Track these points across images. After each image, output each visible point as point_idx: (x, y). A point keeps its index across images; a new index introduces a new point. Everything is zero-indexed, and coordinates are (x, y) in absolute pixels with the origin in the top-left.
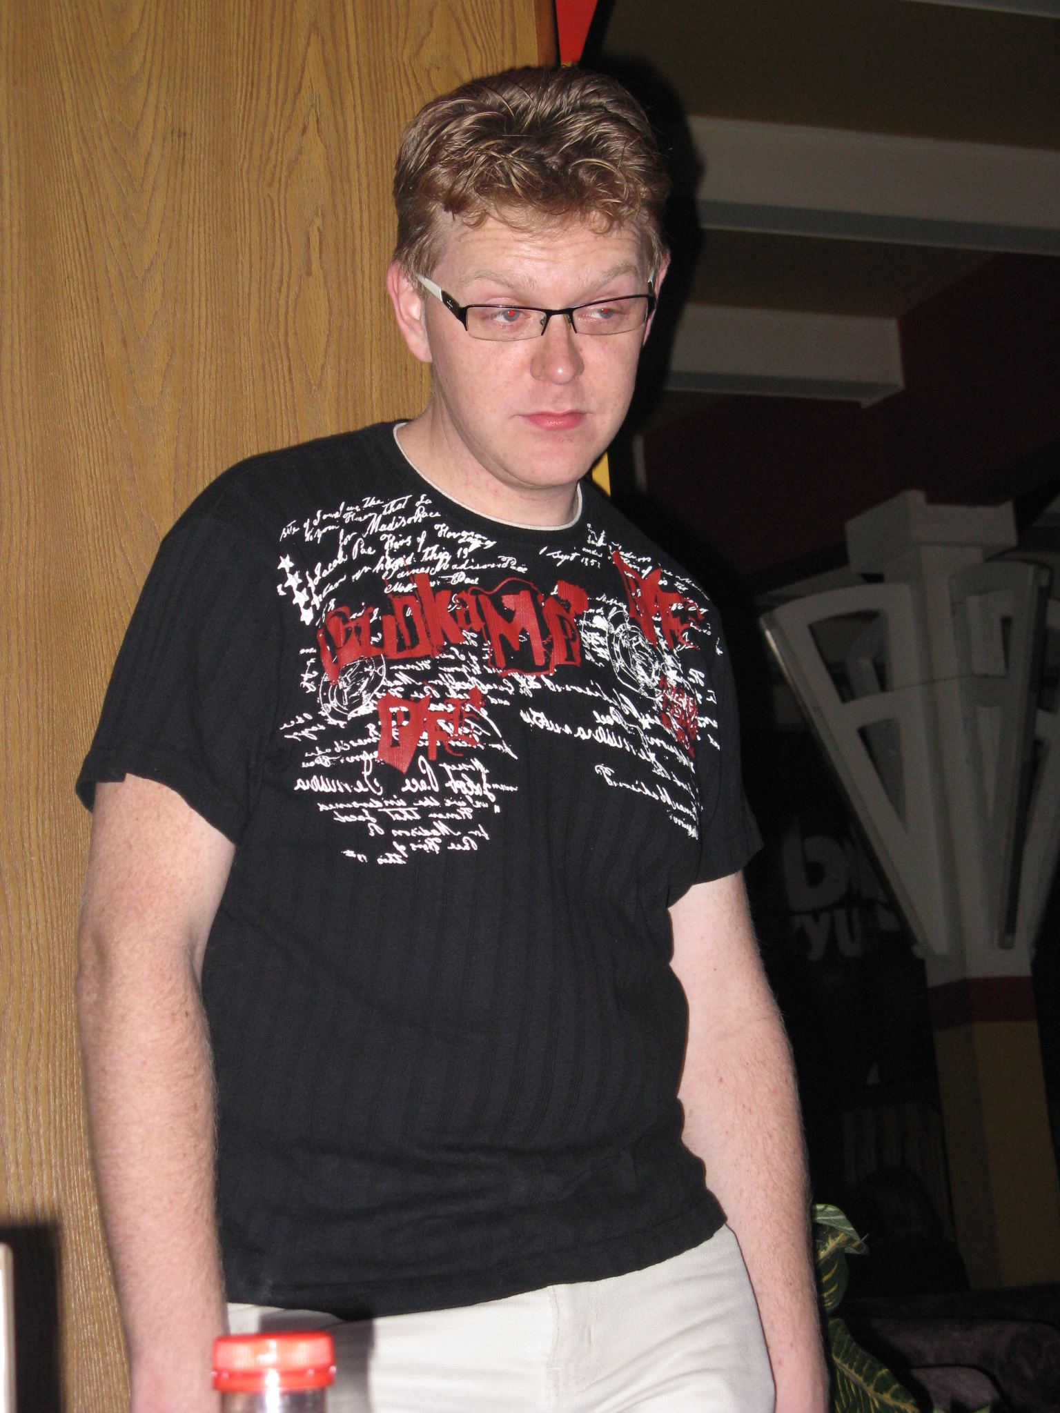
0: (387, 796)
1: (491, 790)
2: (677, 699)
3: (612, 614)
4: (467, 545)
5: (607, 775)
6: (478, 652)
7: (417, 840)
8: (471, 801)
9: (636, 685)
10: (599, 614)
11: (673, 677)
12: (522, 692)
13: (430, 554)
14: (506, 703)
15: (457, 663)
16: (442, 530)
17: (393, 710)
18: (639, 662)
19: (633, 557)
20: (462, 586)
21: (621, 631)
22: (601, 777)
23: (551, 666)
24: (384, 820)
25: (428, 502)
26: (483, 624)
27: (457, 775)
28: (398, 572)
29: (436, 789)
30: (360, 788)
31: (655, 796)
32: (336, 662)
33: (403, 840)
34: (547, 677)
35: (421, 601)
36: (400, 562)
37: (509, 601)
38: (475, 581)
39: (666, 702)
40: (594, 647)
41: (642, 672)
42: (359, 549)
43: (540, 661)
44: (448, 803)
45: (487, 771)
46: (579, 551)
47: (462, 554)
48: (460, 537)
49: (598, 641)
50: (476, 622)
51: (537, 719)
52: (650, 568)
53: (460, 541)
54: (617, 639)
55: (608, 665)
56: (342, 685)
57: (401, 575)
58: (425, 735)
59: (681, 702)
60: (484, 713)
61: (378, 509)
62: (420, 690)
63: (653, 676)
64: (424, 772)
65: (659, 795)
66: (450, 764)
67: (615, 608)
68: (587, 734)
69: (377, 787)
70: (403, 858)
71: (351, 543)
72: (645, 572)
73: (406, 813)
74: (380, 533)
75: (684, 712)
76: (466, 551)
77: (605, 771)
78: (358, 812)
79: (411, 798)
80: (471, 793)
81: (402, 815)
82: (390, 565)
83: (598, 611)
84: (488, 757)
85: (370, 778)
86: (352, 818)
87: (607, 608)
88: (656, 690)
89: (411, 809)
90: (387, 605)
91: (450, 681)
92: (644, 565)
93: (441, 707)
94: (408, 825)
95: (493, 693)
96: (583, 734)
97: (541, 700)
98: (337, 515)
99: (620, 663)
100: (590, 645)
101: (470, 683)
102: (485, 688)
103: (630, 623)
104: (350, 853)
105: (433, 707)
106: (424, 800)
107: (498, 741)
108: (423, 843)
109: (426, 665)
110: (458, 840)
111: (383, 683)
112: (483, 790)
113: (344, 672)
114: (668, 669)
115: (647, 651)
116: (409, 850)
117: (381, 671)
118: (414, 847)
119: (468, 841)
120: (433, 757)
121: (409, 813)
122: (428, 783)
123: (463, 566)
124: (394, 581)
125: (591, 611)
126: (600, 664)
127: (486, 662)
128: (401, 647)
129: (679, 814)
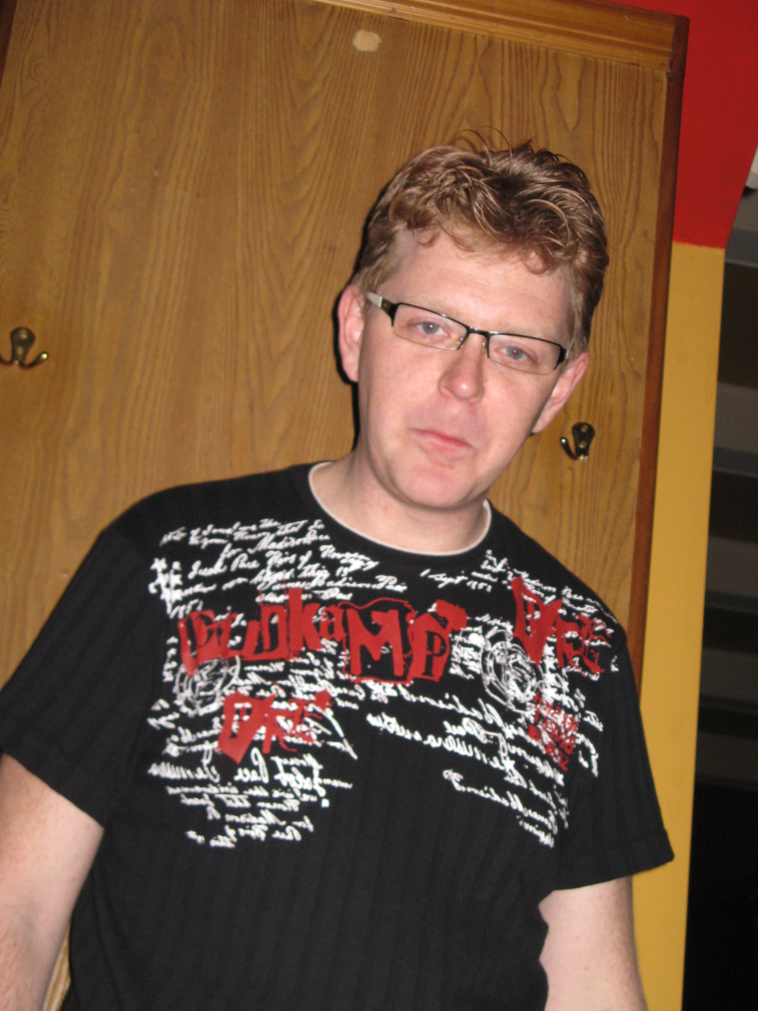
0: (223, 783)
1: (322, 785)
2: (552, 715)
3: (490, 634)
4: (348, 565)
5: (456, 781)
6: (335, 659)
7: (244, 826)
8: (298, 794)
9: (504, 698)
10: (477, 632)
11: (550, 695)
12: (373, 698)
13: (310, 571)
14: (355, 706)
15: (311, 667)
16: (328, 551)
17: (238, 706)
18: (512, 677)
19: (539, 584)
20: (333, 601)
21: (497, 648)
22: (449, 783)
23: (409, 677)
24: (220, 805)
25: (321, 526)
26: (346, 634)
27: (288, 769)
28: (275, 584)
29: (266, 780)
30: (200, 775)
31: (505, 802)
32: (195, 657)
33: (235, 826)
34: (404, 686)
35: (289, 611)
36: (280, 576)
37: (377, 617)
38: (348, 597)
39: (539, 716)
40: (465, 661)
41: (513, 686)
42: (239, 563)
43: (398, 671)
44: (276, 794)
45: (321, 767)
46: (468, 574)
47: (342, 573)
48: (343, 558)
49: (471, 655)
50: (340, 633)
51: (390, 724)
52: (553, 597)
53: (343, 561)
54: (492, 656)
55: (478, 678)
56: (197, 678)
57: (277, 587)
58: (263, 730)
59: (556, 718)
60: (329, 714)
61: (273, 530)
62: (267, 688)
63: (528, 691)
64: (255, 763)
65: (509, 801)
66: (282, 757)
67: (496, 628)
68: (437, 741)
69: (213, 774)
70: (232, 842)
71: (234, 557)
72: (549, 599)
73: (239, 801)
74: (267, 550)
75: (558, 727)
76: (346, 571)
77: (453, 777)
78: (200, 796)
79: (242, 787)
80: (300, 787)
81: (234, 801)
82: (267, 578)
83: (476, 629)
84: (324, 754)
85: (209, 766)
86: (195, 802)
87: (486, 628)
88: (528, 704)
89: (241, 797)
90: (253, 612)
91: (299, 682)
92: (548, 594)
93: (284, 705)
94: (238, 812)
95: (343, 697)
96: (433, 742)
97: (395, 707)
98: (229, 531)
99: (490, 678)
100: (462, 659)
101: (320, 686)
102: (335, 692)
103: (512, 642)
104: (192, 834)
105: (276, 705)
106: (253, 789)
107: (339, 739)
108: (250, 829)
109: (279, 667)
110: (282, 829)
111: (234, 681)
112: (313, 784)
113: (201, 667)
114: (546, 687)
115: (524, 669)
116: (237, 835)
117: (233, 671)
118: (242, 832)
119: (292, 831)
120: (267, 750)
121: (241, 801)
122: (259, 774)
123: (340, 583)
124: (267, 592)
125: (469, 629)
126: (469, 677)
127: (341, 669)
128: (259, 649)
129: (532, 821)
